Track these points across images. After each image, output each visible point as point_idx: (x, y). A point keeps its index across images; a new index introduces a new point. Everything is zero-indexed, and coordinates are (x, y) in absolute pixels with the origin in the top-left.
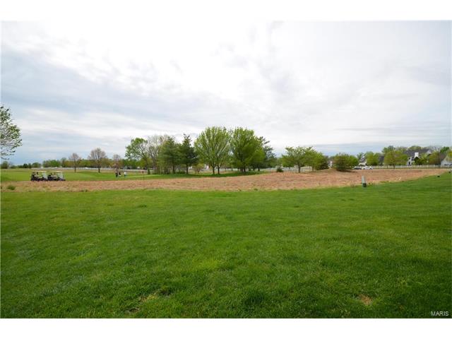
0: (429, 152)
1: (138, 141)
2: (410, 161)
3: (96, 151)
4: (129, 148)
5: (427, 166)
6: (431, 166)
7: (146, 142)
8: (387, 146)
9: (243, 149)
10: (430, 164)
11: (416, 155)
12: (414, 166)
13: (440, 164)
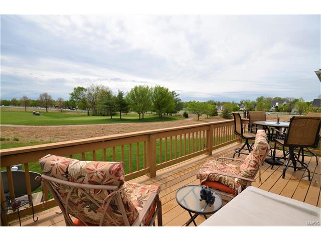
0: (285, 103)
1: (80, 89)
2: (273, 108)
3: (44, 95)
4: (72, 94)
5: (282, 113)
6: (285, 113)
7: (86, 90)
8: (259, 97)
9: (161, 102)
10: (285, 111)
11: (277, 104)
12: (274, 113)
13: (291, 111)
